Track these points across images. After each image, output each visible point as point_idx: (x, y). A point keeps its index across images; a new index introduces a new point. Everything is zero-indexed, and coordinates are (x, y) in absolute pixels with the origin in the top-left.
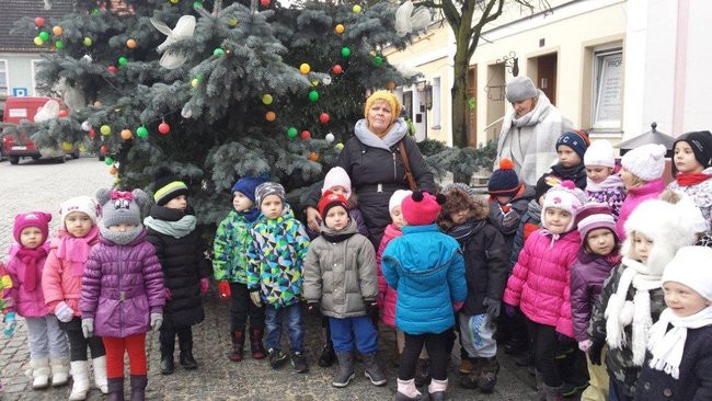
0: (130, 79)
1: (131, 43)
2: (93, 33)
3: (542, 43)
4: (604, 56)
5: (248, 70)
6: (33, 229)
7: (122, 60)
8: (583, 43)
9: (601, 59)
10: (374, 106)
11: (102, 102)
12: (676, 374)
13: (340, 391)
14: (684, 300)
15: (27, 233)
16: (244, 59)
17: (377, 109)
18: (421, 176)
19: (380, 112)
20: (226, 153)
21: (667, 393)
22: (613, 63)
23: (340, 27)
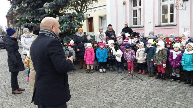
2: (31, 18)
3: (89, 15)
7: (38, 23)
8: (98, 16)
9: (102, 19)
20: (66, 38)
22: (104, 20)
23: (75, 17)
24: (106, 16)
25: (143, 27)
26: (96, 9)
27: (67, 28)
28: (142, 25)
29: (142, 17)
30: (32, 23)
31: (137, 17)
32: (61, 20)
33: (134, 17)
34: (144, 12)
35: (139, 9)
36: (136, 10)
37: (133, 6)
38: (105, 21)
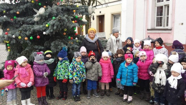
0: (17, 23)
1: (18, 13)
2: (5, 9)
3: (100, 12)
4: (116, 16)
5: (65, 23)
6: (10, 66)
7: (15, 17)
8: (111, 13)
9: (115, 17)
10: (91, 32)
11: (10, 29)
12: (176, 88)
13: (89, 99)
14: (175, 74)
15: (9, 67)
16: (64, 20)
17: (91, 33)
18: (101, 48)
19: (92, 33)
20: (55, 43)
21: (174, 92)
22: (118, 18)
23: (74, 11)
24: (120, 13)
25: (171, 30)
26: (109, 5)
27: (55, 27)
28: (169, 27)
29: (170, 16)
30: (5, 16)
31: (163, 16)
32: (47, 14)
33: (157, 16)
34: (174, 10)
35: (165, 5)
36: (162, 7)
37: (158, 2)
38: (119, 20)
